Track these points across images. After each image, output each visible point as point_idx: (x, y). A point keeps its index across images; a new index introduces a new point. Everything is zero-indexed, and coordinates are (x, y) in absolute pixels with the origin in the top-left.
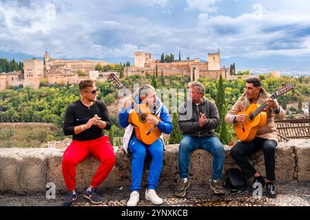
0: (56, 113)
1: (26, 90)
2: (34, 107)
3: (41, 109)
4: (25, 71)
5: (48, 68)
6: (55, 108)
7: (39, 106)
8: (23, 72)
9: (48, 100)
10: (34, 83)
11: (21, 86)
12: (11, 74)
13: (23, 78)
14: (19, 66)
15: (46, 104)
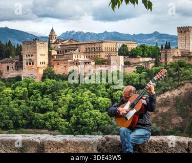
0: (64, 117)
1: (25, 84)
2: (34, 108)
3: (43, 111)
4: (25, 57)
5: (54, 53)
6: (63, 110)
7: (42, 106)
8: (21, 59)
9: (53, 99)
10: (35, 74)
11: (19, 78)
12: (6, 62)
13: (22, 67)
14: (17, 49)
15: (51, 103)
